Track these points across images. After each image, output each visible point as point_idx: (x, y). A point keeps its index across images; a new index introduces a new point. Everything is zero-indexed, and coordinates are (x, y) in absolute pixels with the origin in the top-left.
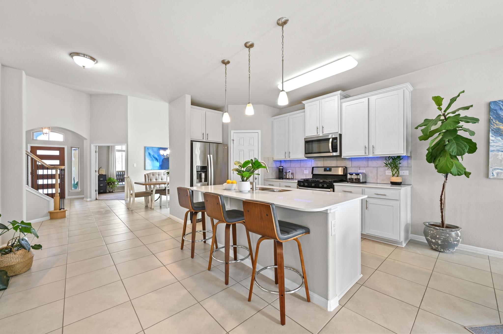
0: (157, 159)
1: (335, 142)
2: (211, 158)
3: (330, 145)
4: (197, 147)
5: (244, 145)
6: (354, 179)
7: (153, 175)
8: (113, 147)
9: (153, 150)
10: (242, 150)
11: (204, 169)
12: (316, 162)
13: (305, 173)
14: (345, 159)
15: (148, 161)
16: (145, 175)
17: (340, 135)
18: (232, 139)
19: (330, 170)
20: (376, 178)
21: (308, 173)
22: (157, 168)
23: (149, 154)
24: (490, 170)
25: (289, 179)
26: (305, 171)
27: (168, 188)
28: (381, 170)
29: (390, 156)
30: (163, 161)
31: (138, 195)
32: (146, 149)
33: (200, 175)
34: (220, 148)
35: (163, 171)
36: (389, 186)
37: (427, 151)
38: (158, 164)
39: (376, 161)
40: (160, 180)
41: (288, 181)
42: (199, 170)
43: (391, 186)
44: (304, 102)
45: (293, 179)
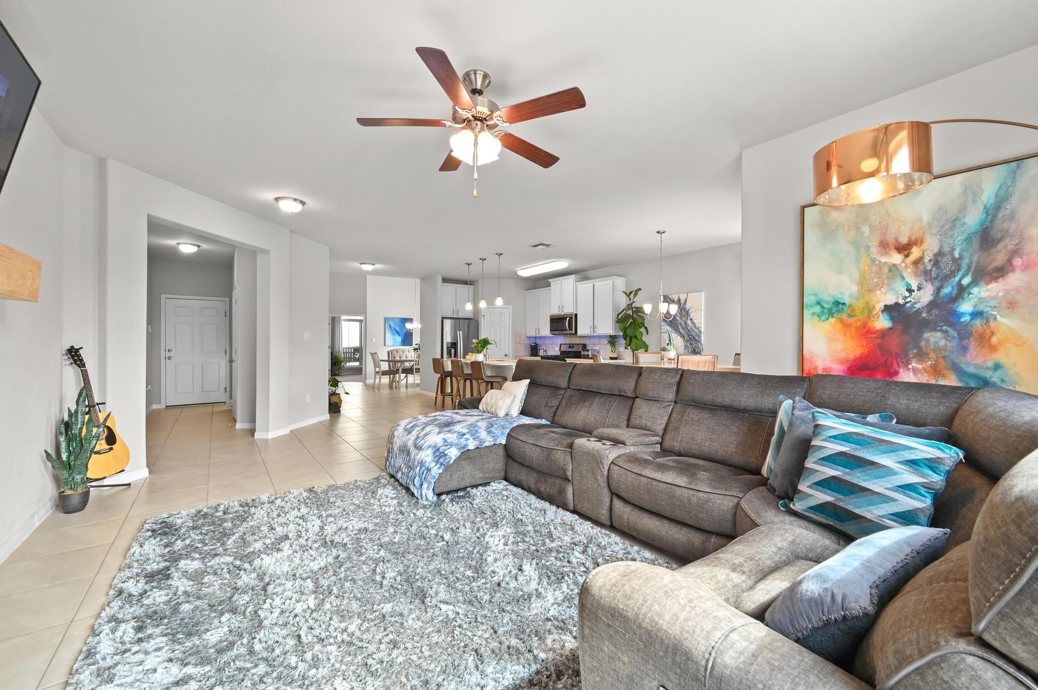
0: (398, 333)
1: (572, 321)
2: (460, 334)
3: (567, 323)
4: (448, 324)
5: (494, 321)
7: (397, 352)
8: (339, 319)
9: (394, 322)
11: (454, 345)
12: (561, 339)
14: (580, 337)
15: (388, 335)
16: (388, 352)
17: (576, 315)
18: (482, 314)
19: (573, 347)
20: (604, 354)
22: (398, 344)
23: (390, 326)
27: (417, 367)
29: (608, 335)
30: (405, 335)
31: (384, 373)
32: (386, 320)
33: (450, 351)
34: (472, 323)
35: (406, 348)
38: (399, 339)
39: (602, 339)
40: (405, 358)
42: (450, 346)
44: (550, 280)
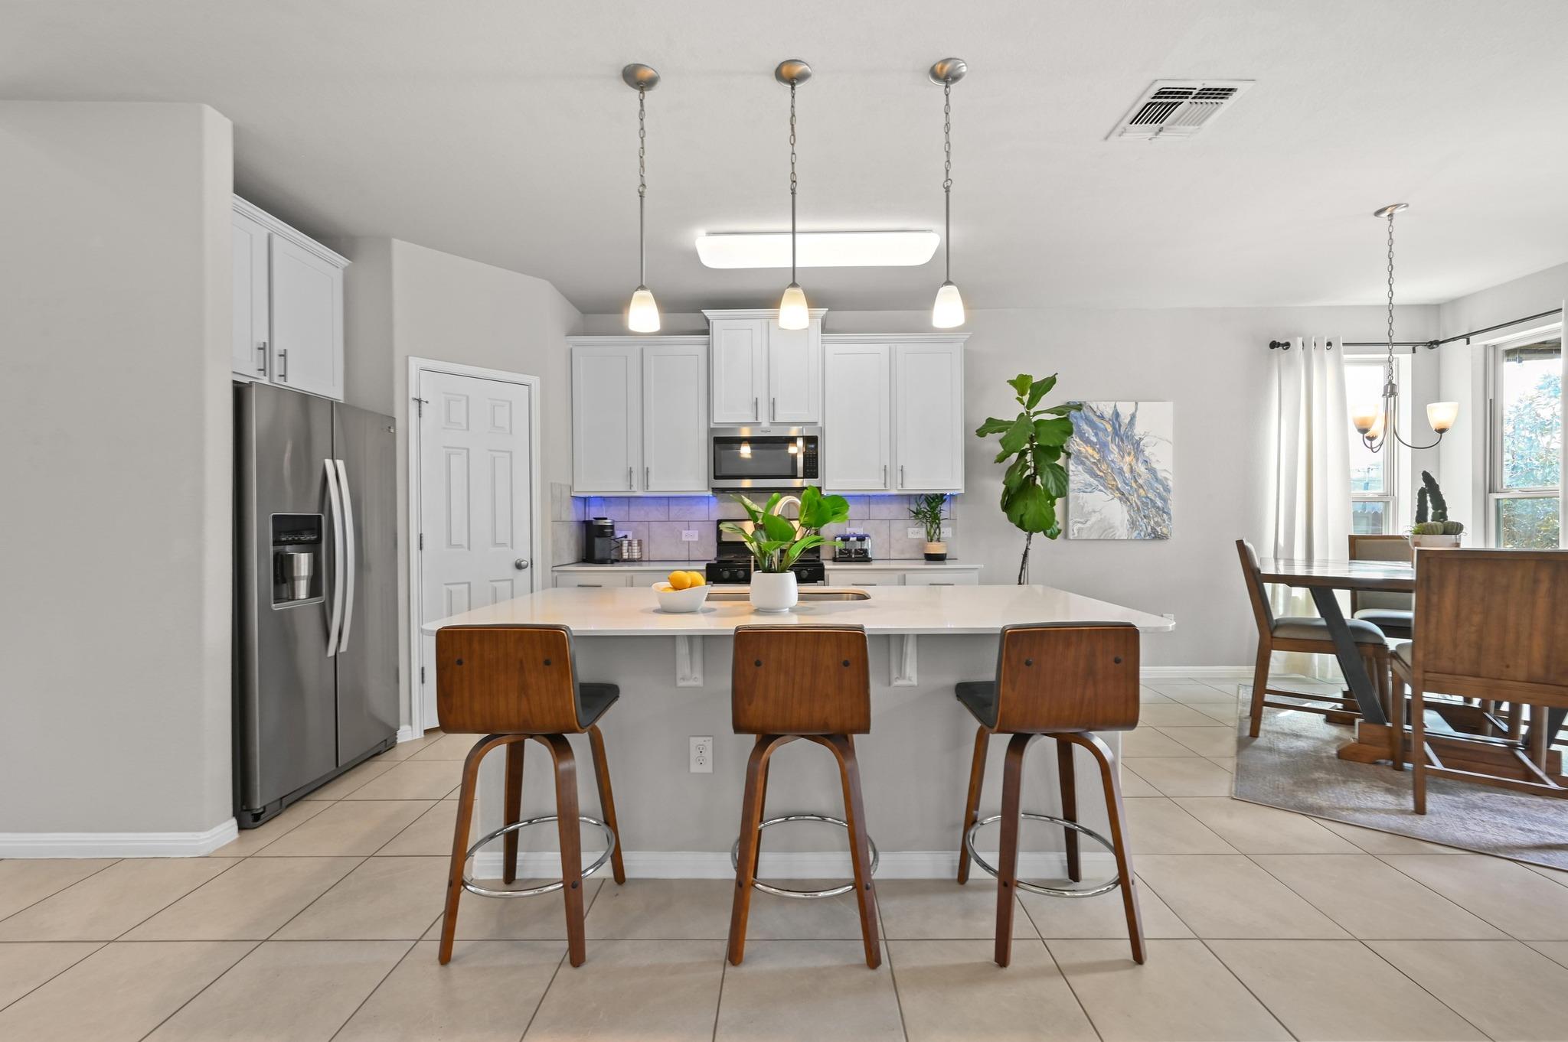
1: (812, 449)
2: (339, 476)
5: (468, 429)
6: (853, 551)
10: (464, 449)
12: (725, 505)
13: (684, 539)
18: (413, 394)
20: (887, 545)
21: (696, 539)
24: (1071, 523)
25: (630, 561)
26: (684, 532)
28: (898, 526)
29: (922, 495)
36: (922, 565)
37: (1004, 486)
39: (889, 506)
41: (616, 568)
43: (926, 564)
44: (708, 313)
45: (642, 561)
